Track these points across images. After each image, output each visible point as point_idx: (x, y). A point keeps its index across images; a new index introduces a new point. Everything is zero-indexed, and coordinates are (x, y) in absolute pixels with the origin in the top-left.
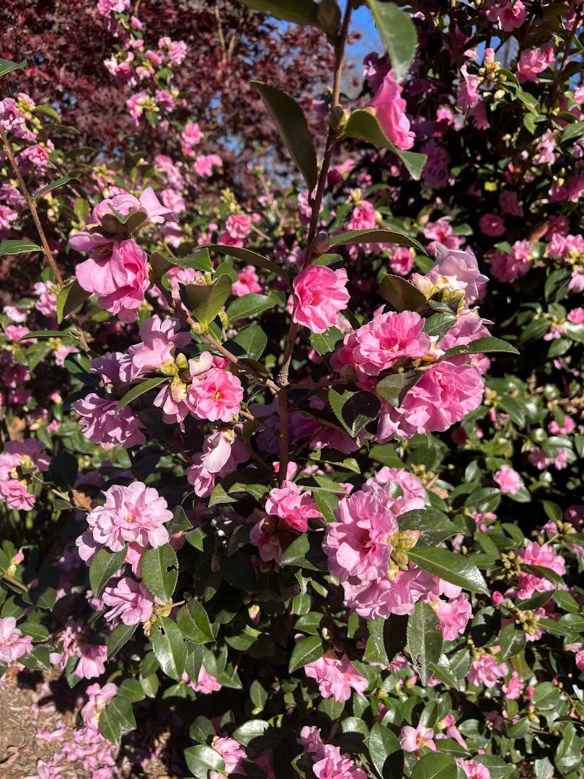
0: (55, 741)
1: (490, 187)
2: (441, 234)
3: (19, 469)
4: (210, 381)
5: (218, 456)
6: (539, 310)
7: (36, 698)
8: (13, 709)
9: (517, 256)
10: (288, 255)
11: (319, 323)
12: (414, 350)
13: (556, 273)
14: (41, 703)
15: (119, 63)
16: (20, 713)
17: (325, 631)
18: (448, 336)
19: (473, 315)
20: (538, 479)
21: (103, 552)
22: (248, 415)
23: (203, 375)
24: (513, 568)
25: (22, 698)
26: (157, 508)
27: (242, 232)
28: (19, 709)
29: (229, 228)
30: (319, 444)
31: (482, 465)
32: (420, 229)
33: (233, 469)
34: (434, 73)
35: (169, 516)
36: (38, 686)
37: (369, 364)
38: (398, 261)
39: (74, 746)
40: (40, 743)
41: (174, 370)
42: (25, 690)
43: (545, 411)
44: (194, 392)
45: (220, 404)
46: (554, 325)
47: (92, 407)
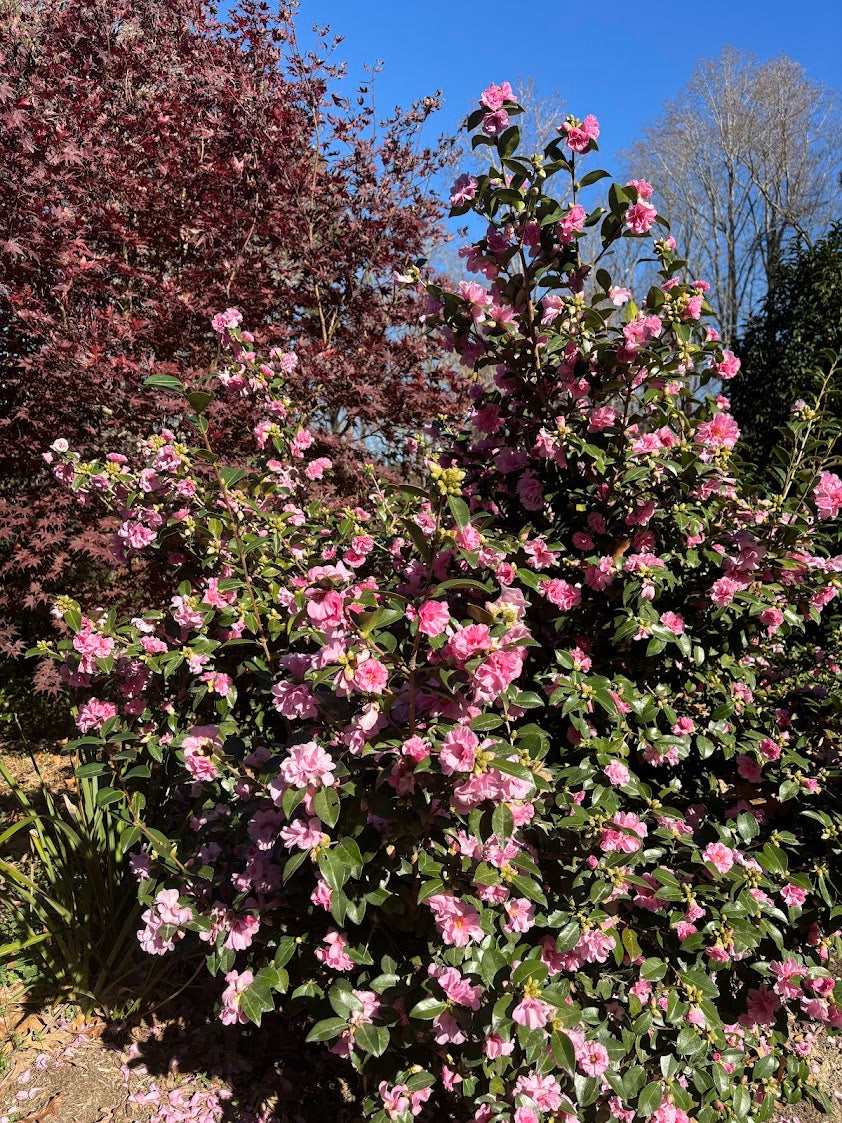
0: (150, 1105)
1: (580, 508)
2: (538, 550)
3: (204, 748)
4: (368, 667)
5: (369, 720)
6: (631, 614)
7: (125, 1059)
8: (101, 1070)
9: (602, 569)
10: (405, 566)
11: (433, 631)
12: (484, 645)
13: (631, 584)
14: (132, 1065)
15: (231, 375)
16: (109, 1074)
17: (445, 873)
18: (506, 637)
19: (522, 626)
20: (668, 786)
21: (289, 791)
22: (389, 691)
23: (364, 664)
24: (597, 826)
25: (110, 1059)
26: (326, 761)
27: (366, 550)
28: (107, 1071)
29: (354, 547)
30: (436, 714)
31: (594, 761)
32: (522, 545)
33: (377, 732)
34: (529, 412)
35: (333, 766)
36: (126, 1047)
37: (461, 654)
38: (502, 574)
39: (172, 1109)
40: (134, 1107)
41: (347, 662)
42: (111, 1052)
43: (657, 710)
44: (358, 674)
45: (373, 682)
46: (642, 627)
47: (284, 689)
